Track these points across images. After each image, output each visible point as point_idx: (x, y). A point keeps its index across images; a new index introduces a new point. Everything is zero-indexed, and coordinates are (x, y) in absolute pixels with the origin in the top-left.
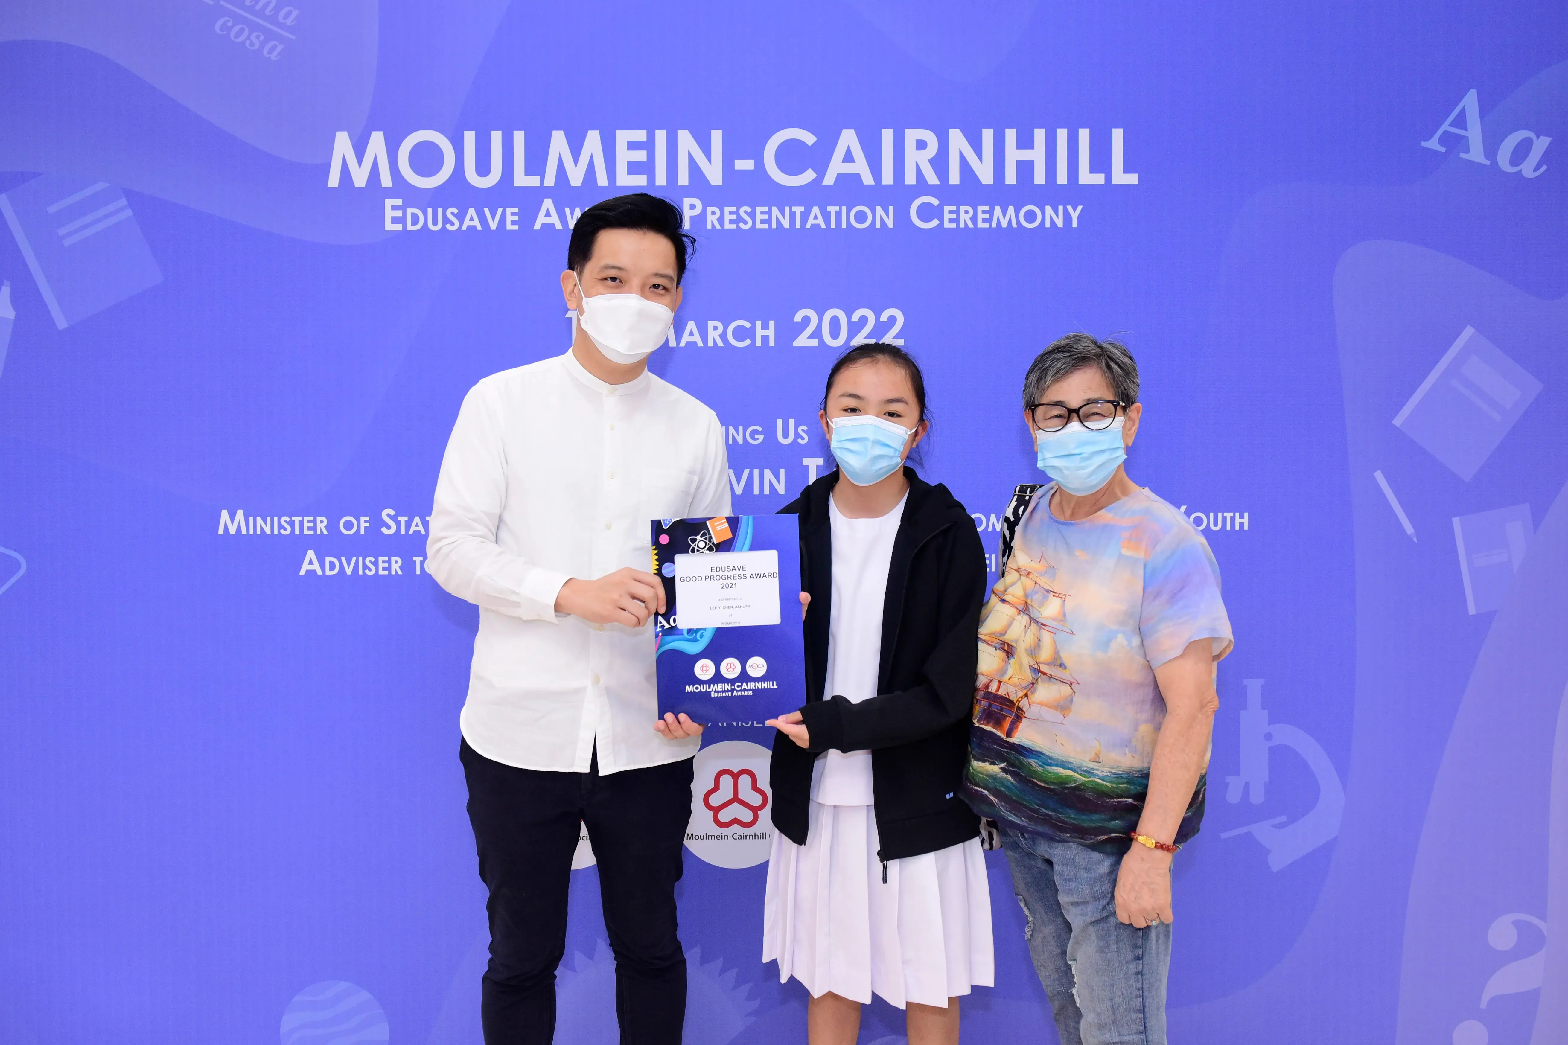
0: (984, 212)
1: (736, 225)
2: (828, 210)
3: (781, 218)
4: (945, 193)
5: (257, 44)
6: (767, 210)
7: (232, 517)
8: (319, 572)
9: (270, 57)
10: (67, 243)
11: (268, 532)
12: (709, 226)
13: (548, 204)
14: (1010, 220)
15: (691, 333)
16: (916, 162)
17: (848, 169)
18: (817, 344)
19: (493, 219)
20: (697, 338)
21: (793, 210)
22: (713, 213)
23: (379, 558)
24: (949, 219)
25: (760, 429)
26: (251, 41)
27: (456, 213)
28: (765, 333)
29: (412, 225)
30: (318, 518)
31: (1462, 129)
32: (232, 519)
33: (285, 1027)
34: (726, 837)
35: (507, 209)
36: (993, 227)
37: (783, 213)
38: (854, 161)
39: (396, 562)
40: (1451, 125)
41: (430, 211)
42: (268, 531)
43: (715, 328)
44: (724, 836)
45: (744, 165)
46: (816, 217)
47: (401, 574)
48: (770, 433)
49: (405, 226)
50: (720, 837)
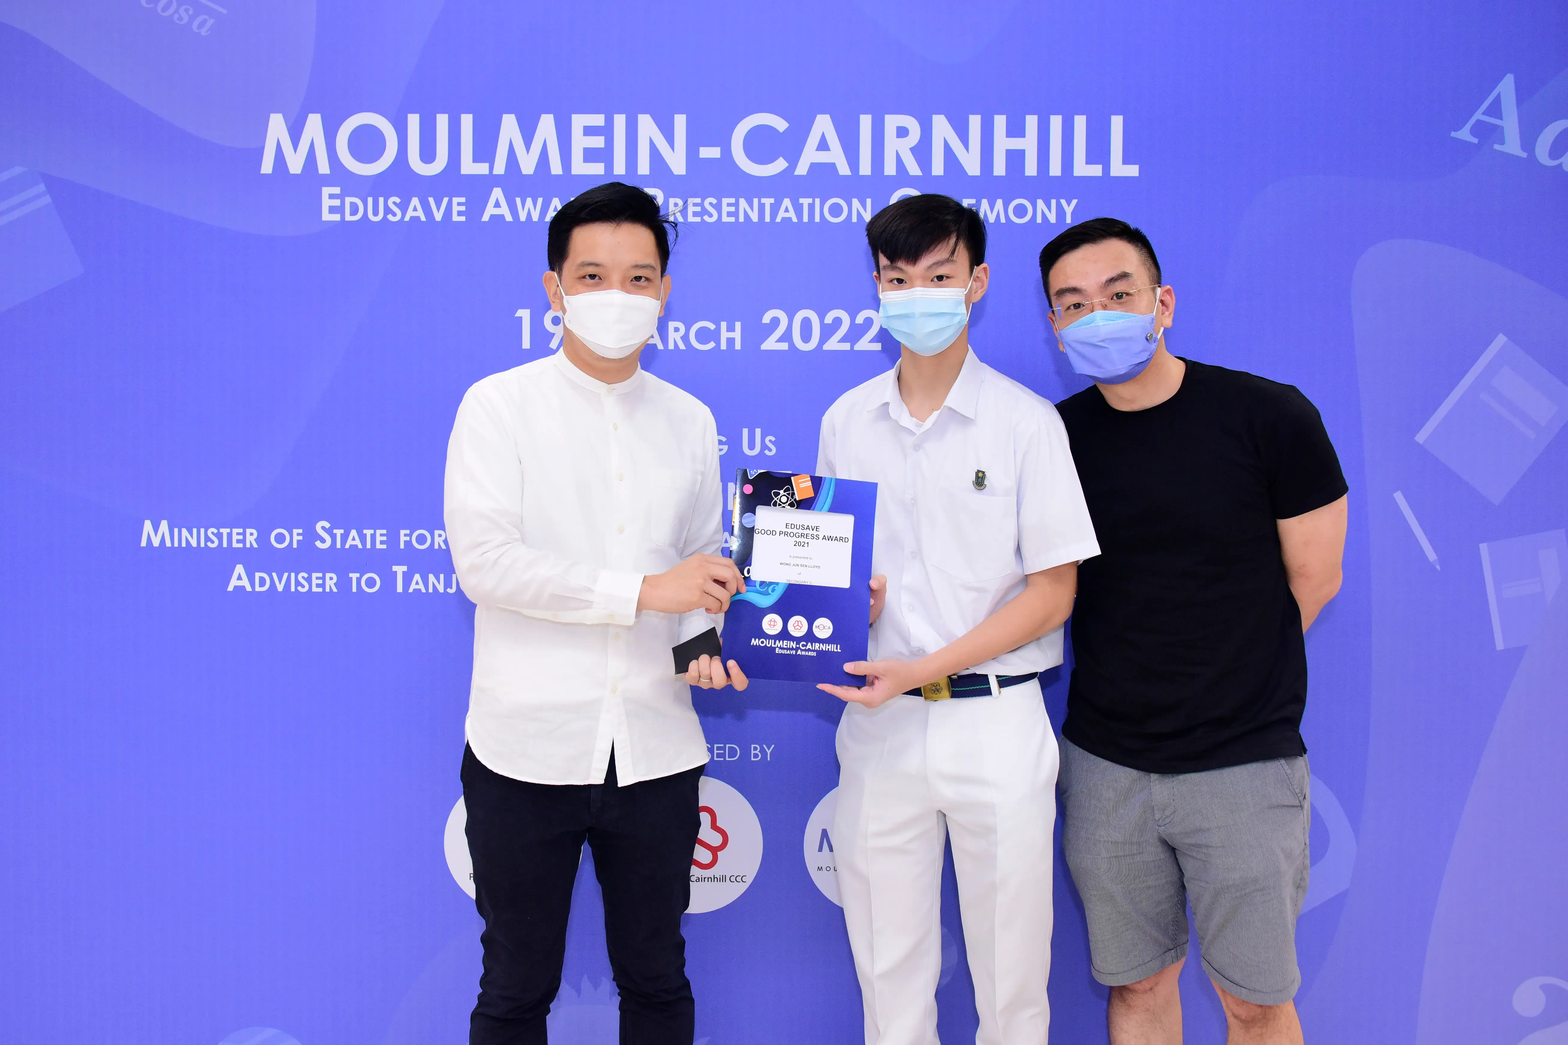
1: (700, 218)
2: (800, 202)
3: (749, 210)
5: (186, 18)
6: (734, 202)
7: (156, 529)
8: (249, 589)
9: (200, 32)
13: (497, 193)
14: (998, 213)
16: (897, 150)
17: (823, 158)
18: (786, 348)
19: (438, 209)
21: (762, 202)
22: (676, 205)
23: (313, 574)
26: (180, 16)
27: (398, 202)
28: (731, 335)
29: (351, 215)
30: (247, 530)
31: (1496, 118)
32: (156, 530)
35: (453, 198)
37: (751, 206)
38: (829, 150)
39: (331, 579)
40: (1484, 113)
41: (370, 200)
42: (194, 544)
43: (677, 330)
45: (710, 152)
46: (787, 210)
47: (336, 591)
48: (735, 443)
49: (343, 217)
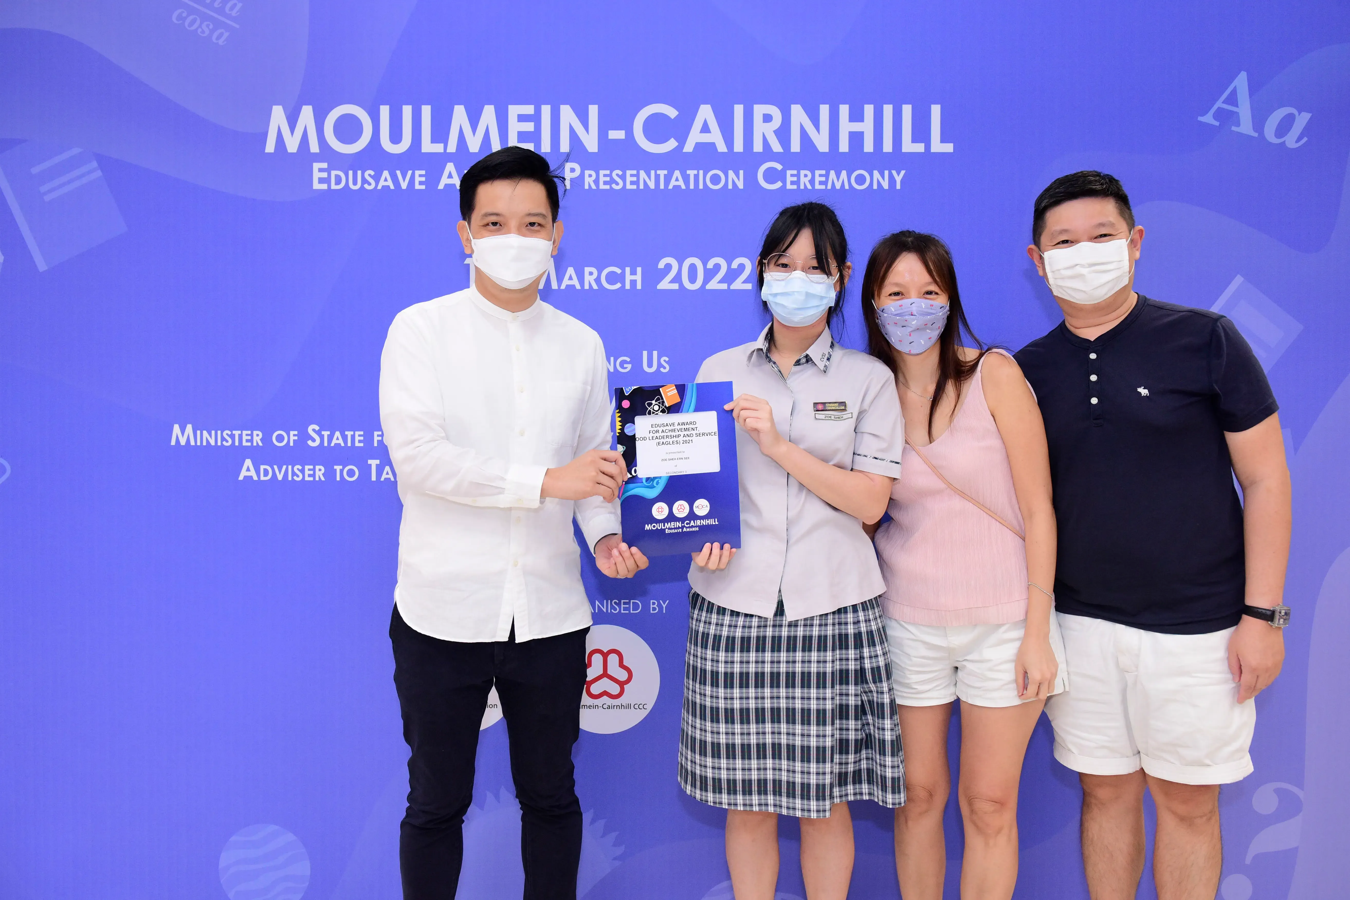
0: (821, 175)
1: (609, 186)
2: (687, 173)
3: (647, 180)
4: (788, 159)
5: (207, 32)
6: (636, 173)
7: (183, 430)
8: (255, 478)
9: (218, 43)
10: (47, 198)
11: (213, 443)
12: (587, 187)
13: (450, 167)
14: (843, 181)
15: (570, 278)
16: (763, 133)
17: (705, 138)
18: (677, 288)
20: (575, 282)
21: (658, 173)
22: (590, 176)
23: (306, 466)
24: (791, 181)
25: (628, 359)
26: (203, 30)
27: (372, 175)
28: (633, 277)
29: (335, 185)
30: (254, 432)
31: (1233, 106)
32: (183, 433)
33: (222, 863)
34: (597, 707)
35: (416, 171)
36: (828, 188)
37: (649, 176)
38: (710, 132)
39: (320, 470)
40: (1223, 102)
41: (351, 173)
43: (591, 274)
44: (595, 706)
45: (617, 135)
46: (677, 180)
47: (324, 480)
48: (637, 362)
49: (329, 186)
50: (591, 707)
